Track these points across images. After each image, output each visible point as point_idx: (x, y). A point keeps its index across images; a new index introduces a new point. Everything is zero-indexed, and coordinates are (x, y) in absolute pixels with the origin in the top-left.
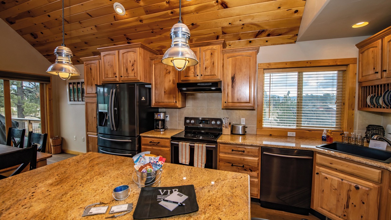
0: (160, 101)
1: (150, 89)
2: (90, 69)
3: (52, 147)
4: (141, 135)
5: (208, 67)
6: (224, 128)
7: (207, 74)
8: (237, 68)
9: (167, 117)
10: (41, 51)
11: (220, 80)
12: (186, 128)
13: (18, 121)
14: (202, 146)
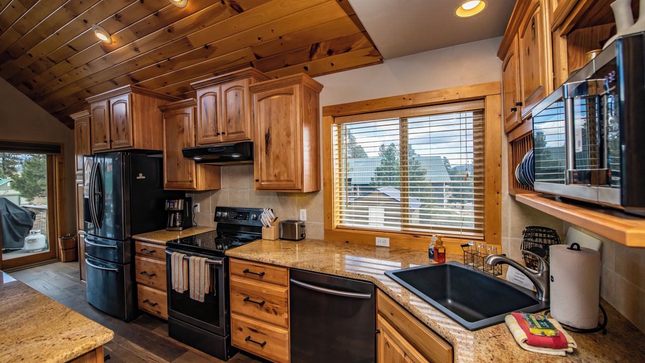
0: (173, 180)
1: (161, 160)
2: (81, 130)
3: (61, 251)
4: (134, 237)
5: (232, 119)
6: (265, 228)
7: (231, 132)
8: (272, 118)
9: (197, 206)
10: (45, 107)
11: (251, 141)
12: (219, 226)
13: (34, 211)
14: (200, 261)
